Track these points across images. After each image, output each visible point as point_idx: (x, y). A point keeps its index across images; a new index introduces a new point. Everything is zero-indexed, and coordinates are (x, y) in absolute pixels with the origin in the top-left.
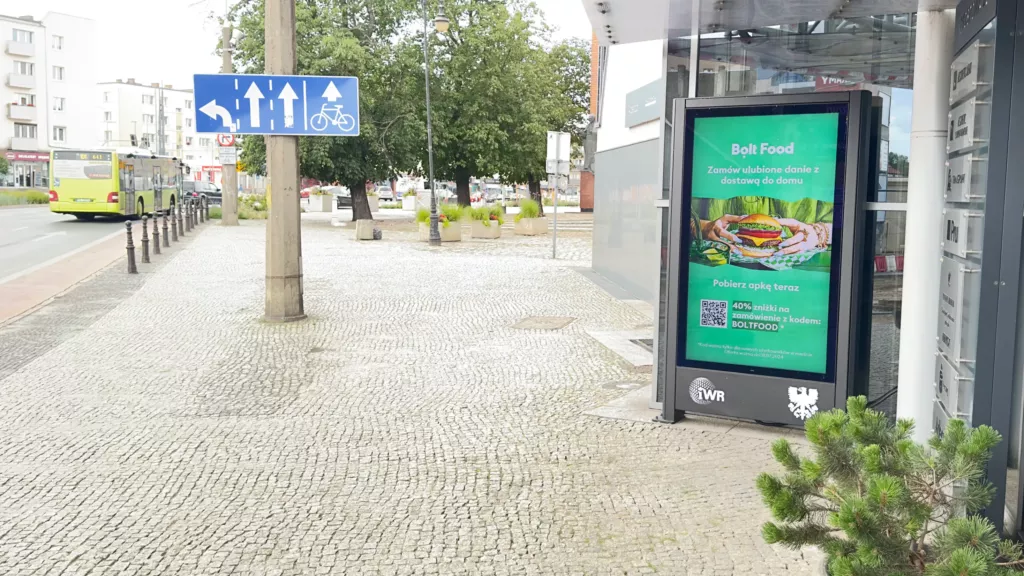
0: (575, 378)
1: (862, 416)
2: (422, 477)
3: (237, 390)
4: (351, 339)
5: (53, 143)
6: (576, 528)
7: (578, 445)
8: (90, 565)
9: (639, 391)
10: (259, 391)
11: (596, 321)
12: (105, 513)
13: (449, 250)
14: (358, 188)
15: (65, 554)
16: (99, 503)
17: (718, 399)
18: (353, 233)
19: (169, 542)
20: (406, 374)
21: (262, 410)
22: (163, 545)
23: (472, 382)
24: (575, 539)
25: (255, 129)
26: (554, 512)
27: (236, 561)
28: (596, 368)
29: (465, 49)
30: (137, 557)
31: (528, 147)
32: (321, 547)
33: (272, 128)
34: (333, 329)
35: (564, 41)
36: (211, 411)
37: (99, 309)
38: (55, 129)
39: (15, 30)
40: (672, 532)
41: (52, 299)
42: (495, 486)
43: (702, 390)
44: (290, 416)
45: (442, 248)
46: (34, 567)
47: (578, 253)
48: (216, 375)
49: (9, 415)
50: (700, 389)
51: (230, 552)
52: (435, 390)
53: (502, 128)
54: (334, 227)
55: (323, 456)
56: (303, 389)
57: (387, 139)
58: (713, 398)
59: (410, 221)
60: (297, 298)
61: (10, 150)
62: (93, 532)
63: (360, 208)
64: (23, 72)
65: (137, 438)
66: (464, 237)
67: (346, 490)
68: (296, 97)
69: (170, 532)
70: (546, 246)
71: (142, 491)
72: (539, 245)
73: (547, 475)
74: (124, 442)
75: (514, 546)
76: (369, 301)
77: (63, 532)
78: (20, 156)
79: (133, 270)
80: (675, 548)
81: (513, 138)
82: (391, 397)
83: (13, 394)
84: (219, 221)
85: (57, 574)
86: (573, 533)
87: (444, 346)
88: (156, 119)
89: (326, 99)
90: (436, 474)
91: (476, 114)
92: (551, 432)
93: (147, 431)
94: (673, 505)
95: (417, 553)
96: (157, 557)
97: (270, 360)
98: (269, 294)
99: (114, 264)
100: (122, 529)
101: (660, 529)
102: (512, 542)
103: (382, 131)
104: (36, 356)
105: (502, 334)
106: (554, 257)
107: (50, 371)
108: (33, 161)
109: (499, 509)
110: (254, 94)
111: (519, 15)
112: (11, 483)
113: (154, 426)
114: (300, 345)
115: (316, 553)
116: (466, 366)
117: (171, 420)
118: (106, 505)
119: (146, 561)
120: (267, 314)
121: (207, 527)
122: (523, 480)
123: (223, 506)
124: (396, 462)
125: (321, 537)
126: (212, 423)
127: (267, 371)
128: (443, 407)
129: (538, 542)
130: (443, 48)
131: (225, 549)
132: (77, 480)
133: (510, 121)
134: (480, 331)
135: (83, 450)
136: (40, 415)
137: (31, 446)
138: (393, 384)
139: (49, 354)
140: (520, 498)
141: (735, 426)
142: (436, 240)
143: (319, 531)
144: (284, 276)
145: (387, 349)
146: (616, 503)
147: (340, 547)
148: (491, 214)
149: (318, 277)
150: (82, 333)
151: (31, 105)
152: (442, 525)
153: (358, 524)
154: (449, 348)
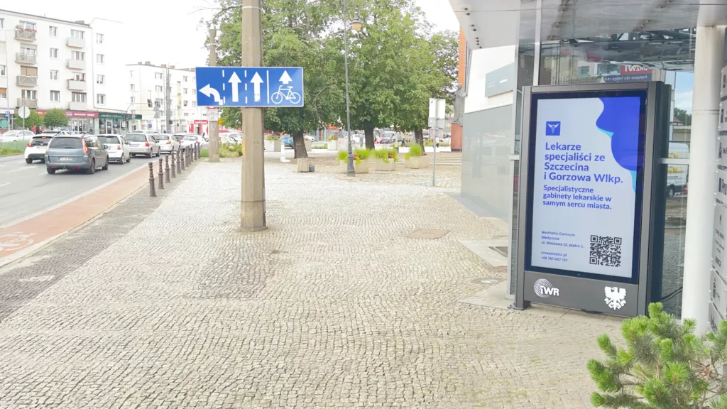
0: (452, 275)
1: (659, 316)
2: (351, 345)
3: (225, 280)
4: (298, 244)
5: (97, 105)
6: (456, 385)
7: (456, 324)
8: (139, 401)
9: (497, 285)
10: (240, 282)
11: (465, 233)
12: (146, 365)
13: (361, 180)
14: (298, 137)
15: (122, 393)
16: (141, 358)
17: (554, 294)
18: (295, 167)
19: (189, 386)
20: (336, 271)
21: (243, 295)
22: (185, 388)
23: (381, 276)
24: (457, 393)
25: (235, 103)
26: (442, 372)
27: (232, 401)
28: (465, 268)
29: (371, 40)
30: (168, 396)
31: (414, 107)
32: (286, 393)
33: (246, 102)
34: (285, 236)
35: (440, 33)
36: (210, 294)
37: (132, 222)
38: (98, 95)
39: (72, 30)
40: (524, 389)
41: (101, 215)
42: (401, 353)
43: (543, 287)
44: (261, 299)
45: (355, 179)
46: (103, 401)
47: (450, 183)
48: (211, 269)
49: (79, 296)
50: (542, 287)
51: (228, 394)
52: (356, 282)
53: (396, 94)
54: (282, 162)
55: (284, 328)
56: (268, 280)
57: (317, 102)
58: (551, 293)
59: (333, 158)
60: (262, 216)
61: (69, 110)
62: (139, 379)
63: (299, 150)
64: (78, 58)
65: (163, 313)
66: (370, 169)
67: (301, 352)
68: (262, 82)
69: (188, 379)
70: (427, 176)
71: (169, 351)
72: (423, 176)
73: (435, 346)
74: (155, 315)
75: (415, 396)
76: (308, 217)
77: (121, 378)
78: (76, 114)
79: (153, 194)
80: (527, 401)
81: (404, 101)
82: (327, 287)
83: (81, 281)
84: (207, 159)
85: (118, 407)
86: (455, 388)
87: (360, 249)
88: (164, 89)
89: (282, 82)
90: (359, 343)
91: (378, 85)
92: (437, 314)
93: (169, 308)
94: (524, 370)
95: (351, 399)
96: (181, 396)
97: (246, 259)
98: (243, 213)
99: (141, 190)
100: (157, 377)
101: (515, 387)
102: (413, 392)
103: (314, 97)
104: (93, 255)
105: (400, 242)
106: (434, 185)
107: (103, 266)
108: (83, 117)
109: (404, 369)
110: (235, 80)
111: (409, 15)
112: (84, 343)
113: (174, 305)
114: (265, 248)
115: (283, 397)
116: (376, 265)
117: (183, 300)
118: (146, 359)
119: (175, 399)
120: (242, 226)
121: (212, 376)
122: (419, 349)
123: (221, 362)
124: (333, 334)
125: (287, 385)
126: (210, 303)
127: (245, 266)
128: (362, 294)
129: (432, 394)
130: (356, 39)
131: (225, 392)
132: (126, 342)
133: (402, 89)
134: (385, 240)
135: (129, 321)
136: (100, 296)
137: (95, 318)
138: (327, 277)
139: (102, 253)
140: (417, 362)
141: (566, 313)
142: (351, 172)
143: (285, 381)
144: (252, 200)
145: (322, 252)
146: (484, 367)
147: (300, 393)
148: (389, 154)
149: (274, 199)
150: (123, 238)
151: (83, 80)
152: (366, 379)
153: (310, 377)
154: (364, 251)
